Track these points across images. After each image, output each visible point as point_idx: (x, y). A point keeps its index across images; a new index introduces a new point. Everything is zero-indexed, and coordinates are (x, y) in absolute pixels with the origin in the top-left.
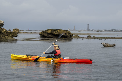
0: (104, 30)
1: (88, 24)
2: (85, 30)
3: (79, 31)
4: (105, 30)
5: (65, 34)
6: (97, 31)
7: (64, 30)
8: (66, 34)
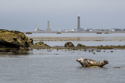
0: (113, 30)
1: (79, 18)
2: (73, 30)
3: (58, 33)
4: (117, 30)
5: (13, 41)
6: (98, 33)
7: (12, 32)
8: (15, 39)
